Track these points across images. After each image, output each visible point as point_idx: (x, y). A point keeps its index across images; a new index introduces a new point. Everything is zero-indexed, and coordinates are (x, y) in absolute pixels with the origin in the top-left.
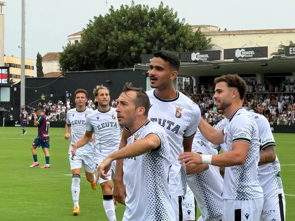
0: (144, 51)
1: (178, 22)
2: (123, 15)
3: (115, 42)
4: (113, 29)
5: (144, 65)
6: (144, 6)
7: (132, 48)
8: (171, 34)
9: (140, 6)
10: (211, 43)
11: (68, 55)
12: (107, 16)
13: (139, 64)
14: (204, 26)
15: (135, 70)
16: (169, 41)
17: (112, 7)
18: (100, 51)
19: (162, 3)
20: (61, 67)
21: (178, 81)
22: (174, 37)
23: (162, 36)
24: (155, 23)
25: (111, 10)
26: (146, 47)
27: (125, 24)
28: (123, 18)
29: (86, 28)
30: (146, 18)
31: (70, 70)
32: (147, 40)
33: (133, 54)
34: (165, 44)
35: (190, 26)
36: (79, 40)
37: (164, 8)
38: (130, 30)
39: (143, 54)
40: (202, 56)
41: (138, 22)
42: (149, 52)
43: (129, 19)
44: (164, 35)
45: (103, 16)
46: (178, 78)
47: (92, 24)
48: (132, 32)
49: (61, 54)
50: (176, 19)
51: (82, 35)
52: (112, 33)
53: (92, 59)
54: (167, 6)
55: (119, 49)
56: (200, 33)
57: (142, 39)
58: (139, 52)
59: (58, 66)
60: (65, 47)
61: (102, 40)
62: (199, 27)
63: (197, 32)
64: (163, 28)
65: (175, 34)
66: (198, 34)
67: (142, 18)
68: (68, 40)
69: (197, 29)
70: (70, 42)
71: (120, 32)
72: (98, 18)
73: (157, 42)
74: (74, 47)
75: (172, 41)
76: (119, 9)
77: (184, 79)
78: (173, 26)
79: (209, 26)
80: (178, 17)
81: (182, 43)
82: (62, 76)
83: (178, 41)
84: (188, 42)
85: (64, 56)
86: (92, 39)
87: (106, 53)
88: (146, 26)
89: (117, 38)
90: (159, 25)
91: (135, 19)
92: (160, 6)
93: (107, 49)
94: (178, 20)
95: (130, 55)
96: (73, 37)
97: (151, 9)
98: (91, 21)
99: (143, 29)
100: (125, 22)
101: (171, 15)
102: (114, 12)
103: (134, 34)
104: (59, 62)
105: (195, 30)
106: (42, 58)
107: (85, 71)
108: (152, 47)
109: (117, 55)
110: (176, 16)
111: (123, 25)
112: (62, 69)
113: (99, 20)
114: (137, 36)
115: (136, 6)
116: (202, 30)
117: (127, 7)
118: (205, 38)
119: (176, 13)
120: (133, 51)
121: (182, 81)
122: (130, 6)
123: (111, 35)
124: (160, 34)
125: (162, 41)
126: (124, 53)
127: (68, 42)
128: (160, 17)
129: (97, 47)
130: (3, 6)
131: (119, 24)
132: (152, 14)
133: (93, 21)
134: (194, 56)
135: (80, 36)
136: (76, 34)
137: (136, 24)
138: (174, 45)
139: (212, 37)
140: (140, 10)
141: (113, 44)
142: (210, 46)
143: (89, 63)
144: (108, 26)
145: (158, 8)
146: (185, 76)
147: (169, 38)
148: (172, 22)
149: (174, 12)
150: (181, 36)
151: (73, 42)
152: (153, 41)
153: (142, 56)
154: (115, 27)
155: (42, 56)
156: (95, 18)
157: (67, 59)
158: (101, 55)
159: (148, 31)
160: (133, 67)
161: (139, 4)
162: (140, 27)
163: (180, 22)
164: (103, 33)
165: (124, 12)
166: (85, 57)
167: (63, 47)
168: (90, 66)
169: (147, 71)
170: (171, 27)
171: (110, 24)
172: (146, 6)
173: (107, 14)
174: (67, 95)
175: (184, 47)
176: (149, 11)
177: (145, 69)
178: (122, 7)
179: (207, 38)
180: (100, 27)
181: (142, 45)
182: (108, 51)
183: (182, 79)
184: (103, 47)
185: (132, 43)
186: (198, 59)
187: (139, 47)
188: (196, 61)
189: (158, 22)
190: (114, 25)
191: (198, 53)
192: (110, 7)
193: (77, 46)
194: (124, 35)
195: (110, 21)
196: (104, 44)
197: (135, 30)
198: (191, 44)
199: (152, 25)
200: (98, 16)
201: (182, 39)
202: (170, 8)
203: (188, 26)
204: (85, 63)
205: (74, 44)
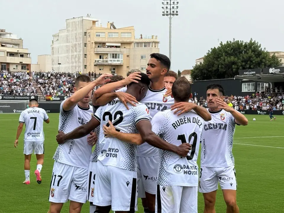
0: (241, 68)
1: (261, 50)
2: (228, 47)
3: (223, 63)
4: (222, 56)
5: (240, 76)
6: (241, 41)
7: (233, 66)
8: (257, 57)
9: (238, 41)
10: (282, 62)
11: (196, 71)
12: (219, 48)
13: (238, 76)
14: (277, 52)
15: (235, 79)
16: (256, 62)
17: (221, 42)
18: (214, 69)
19: (251, 39)
20: (191, 78)
21: (261, 85)
22: (259, 59)
23: (252, 59)
24: (248, 51)
25: (221, 44)
26: (242, 66)
27: (229, 52)
28: (228, 49)
29: (206, 55)
30: (242, 48)
31: (197, 80)
32: (242, 62)
33: (234, 70)
34: (253, 63)
35: (269, 52)
36: (202, 62)
37: (253, 42)
38: (232, 56)
39: (240, 69)
40: (276, 70)
41: (237, 51)
42: (244, 68)
43: (232, 49)
44: (253, 58)
45: (216, 48)
46: (261, 84)
47: (210, 53)
48: (234, 57)
49: (191, 70)
50: (260, 49)
51: (204, 59)
52: (222, 57)
53: (210, 73)
54: (255, 41)
55: (225, 67)
56: (275, 56)
57: (239, 60)
58: (238, 69)
59: (190, 77)
60: (194, 66)
61: (216, 62)
62: (274, 53)
63: (273, 55)
64: (252, 54)
65: (259, 57)
66: (274, 57)
67: (240, 49)
68: (196, 62)
69: (273, 54)
70: (197, 63)
71: (226, 57)
72: (213, 49)
73: (249, 62)
74: (199, 66)
75: (258, 61)
76: (226, 43)
77: (265, 84)
78: (258, 53)
79: (280, 52)
80: (261, 47)
81: (264, 62)
82: (192, 83)
83: (261, 61)
84: (268, 62)
85: (193, 72)
86: (210, 61)
87: (218, 70)
88: (242, 53)
89: (224, 61)
90: (250, 53)
91: (235, 49)
92: (250, 41)
93: (218, 67)
94: (261, 49)
95: (232, 70)
96: (198, 60)
97: (245, 43)
98: (209, 51)
99: (240, 55)
100: (229, 51)
101: (257, 46)
102: (223, 45)
103: (235, 58)
104: (191, 75)
105: (271, 55)
106: (181, 73)
107: (205, 80)
108: (245, 65)
109: (225, 70)
110: (260, 46)
111: (228, 52)
112: (192, 79)
113: (214, 50)
114: (236, 59)
115: (236, 41)
116: (276, 55)
117: (231, 42)
118: (278, 59)
119: (260, 45)
120: (234, 68)
121: (263, 85)
122: (232, 41)
123: (221, 59)
124: (250, 57)
125: (251, 61)
126: (228, 69)
127: (196, 63)
128: (250, 47)
129: (213, 66)
130: (159, 44)
131: (226, 52)
132: (246, 46)
133: (211, 51)
134: (271, 70)
135: (203, 60)
136: (200, 59)
137: (236, 52)
138: (259, 64)
139: (282, 59)
140: (238, 44)
141: (222, 64)
142: (281, 64)
143: (208, 75)
144: (219, 54)
145: (249, 42)
146: (265, 82)
147: (256, 60)
148: (258, 50)
149: (259, 45)
150: (263, 58)
151: (199, 63)
152: (246, 61)
153: (239, 71)
154: (223, 54)
155: (181, 72)
156: (212, 49)
157: (195, 73)
158: (215, 70)
159: (243, 56)
160: (234, 77)
161: (237, 40)
162: (238, 54)
163: (262, 50)
164: (216, 57)
165: (228, 45)
166: (206, 72)
167: (193, 67)
168: (209, 77)
169: (242, 80)
170: (257, 53)
171: (220, 52)
172: (242, 41)
173: (219, 47)
174: (195, 94)
175: (265, 65)
176: (244, 44)
177: (241, 79)
178: (227, 42)
179: (279, 59)
180: (215, 54)
181: (240, 64)
182: (219, 68)
183: (264, 84)
184: (216, 66)
185: (234, 63)
186: (273, 72)
187: (237, 66)
188: (272, 73)
189: (249, 50)
190: (223, 53)
191: (273, 69)
192: (220, 43)
193: (201, 65)
194: (229, 59)
195: (220, 51)
196: (216, 65)
197: (235, 55)
198: (269, 63)
199: (245, 52)
200: (213, 48)
201: (264, 60)
202: (256, 42)
203: (267, 52)
204: (205, 75)
205: (199, 64)
